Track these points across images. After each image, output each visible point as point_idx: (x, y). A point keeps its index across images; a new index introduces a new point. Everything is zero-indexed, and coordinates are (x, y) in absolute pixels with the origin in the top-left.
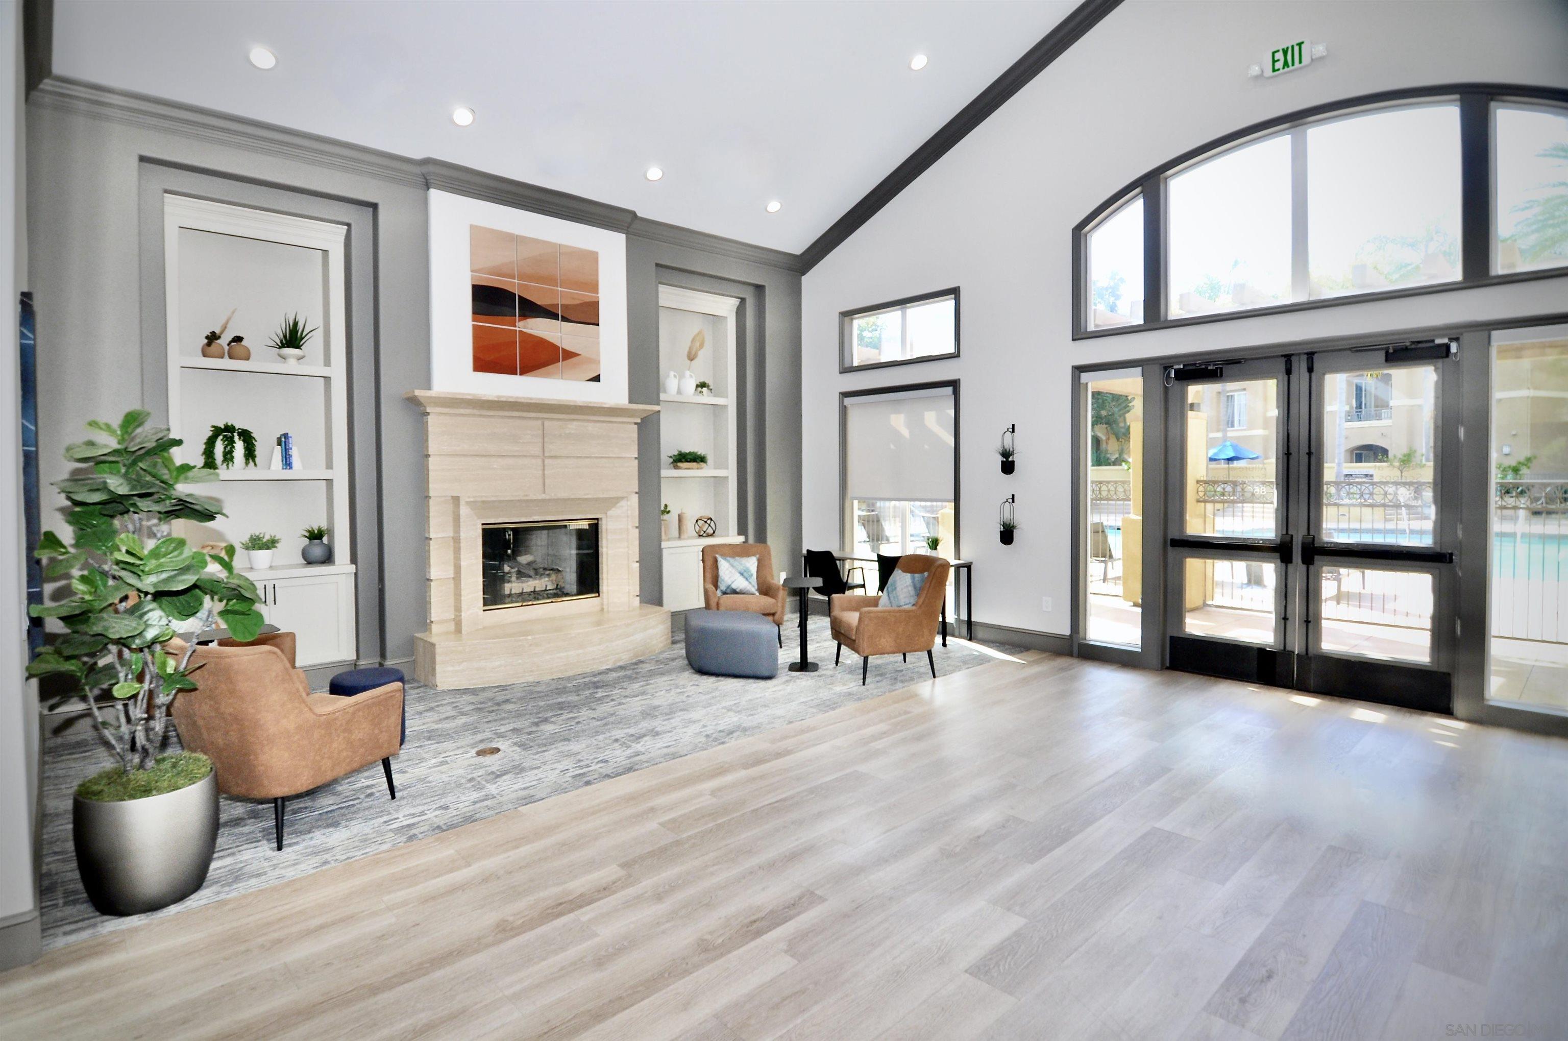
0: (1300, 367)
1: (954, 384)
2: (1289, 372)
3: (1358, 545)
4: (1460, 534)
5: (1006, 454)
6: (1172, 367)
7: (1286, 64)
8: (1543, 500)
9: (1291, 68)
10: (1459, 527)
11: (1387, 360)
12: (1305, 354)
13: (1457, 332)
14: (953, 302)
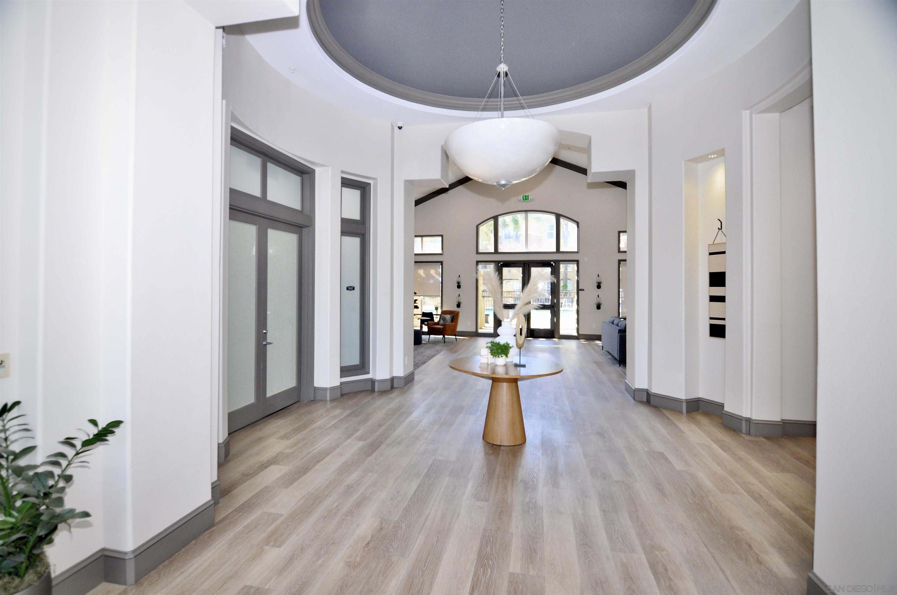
0: (526, 266)
1: (441, 263)
2: (524, 266)
4: (555, 301)
5: (459, 283)
6: (500, 263)
7: (526, 200)
8: (563, 296)
9: (528, 200)
10: (555, 300)
11: (543, 266)
12: (528, 263)
13: (555, 261)
14: (441, 238)
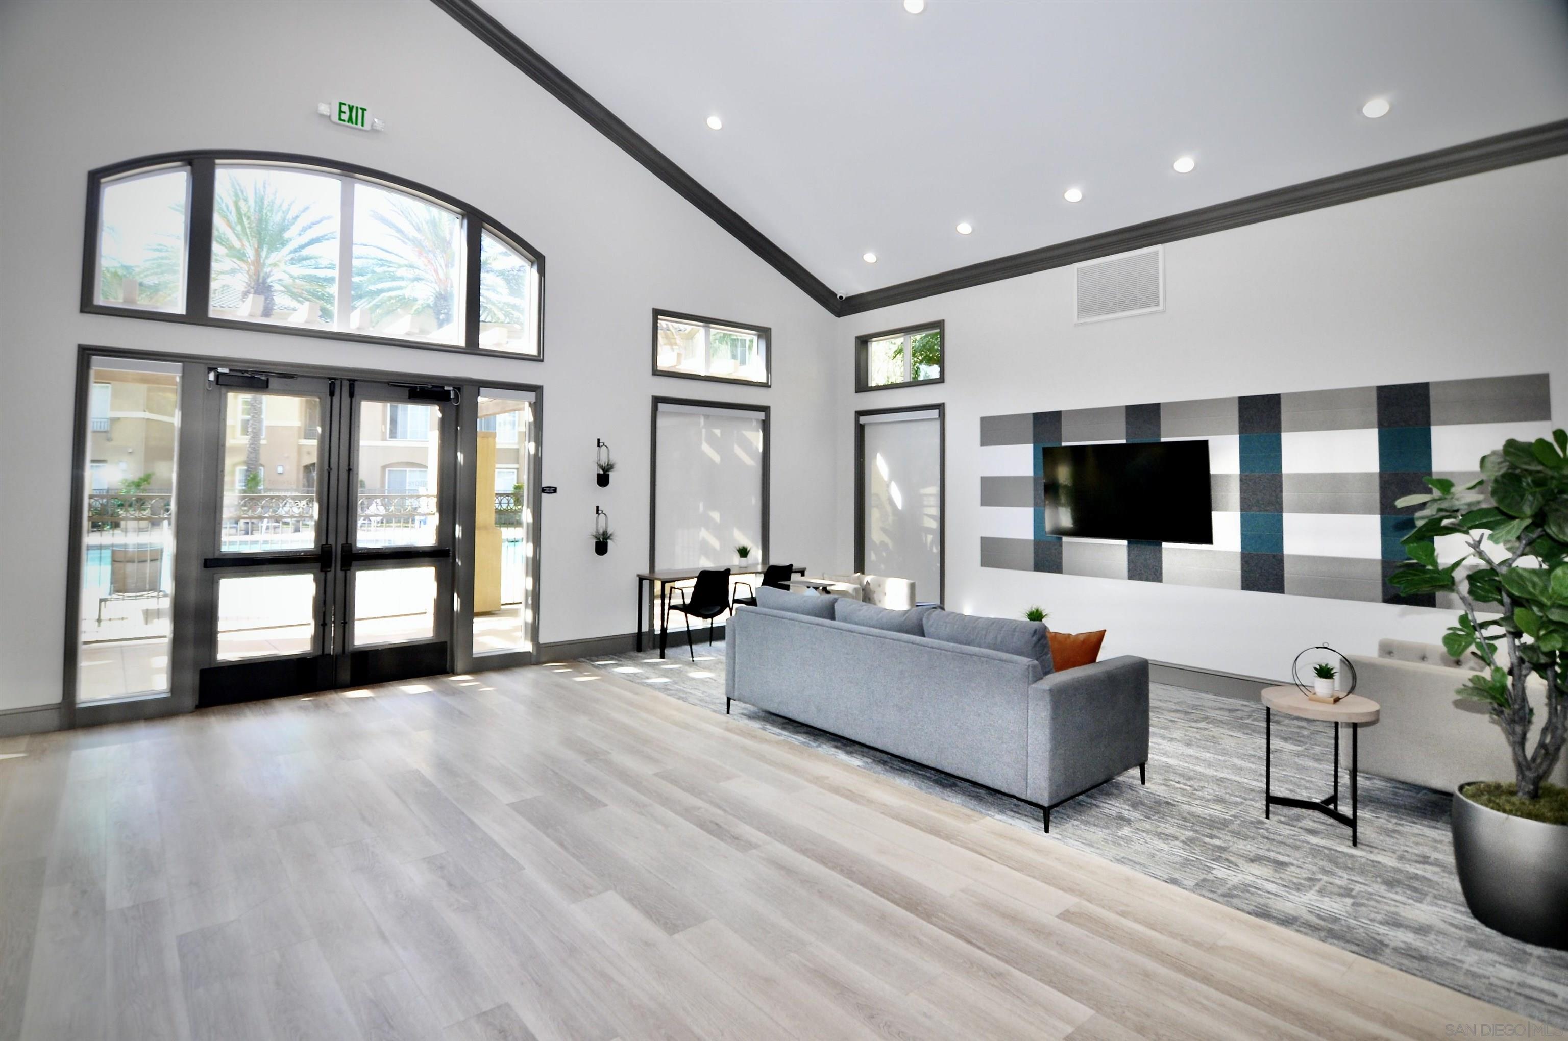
2: (330, 393)
3: (386, 548)
4: (458, 534)
6: (210, 368)
7: (350, 119)
9: (354, 125)
10: (458, 528)
11: (410, 398)
12: (348, 380)
